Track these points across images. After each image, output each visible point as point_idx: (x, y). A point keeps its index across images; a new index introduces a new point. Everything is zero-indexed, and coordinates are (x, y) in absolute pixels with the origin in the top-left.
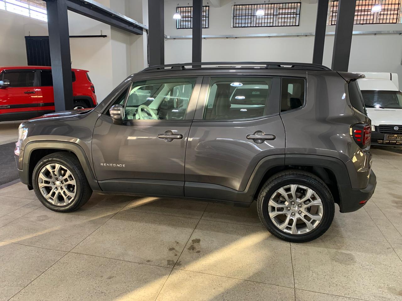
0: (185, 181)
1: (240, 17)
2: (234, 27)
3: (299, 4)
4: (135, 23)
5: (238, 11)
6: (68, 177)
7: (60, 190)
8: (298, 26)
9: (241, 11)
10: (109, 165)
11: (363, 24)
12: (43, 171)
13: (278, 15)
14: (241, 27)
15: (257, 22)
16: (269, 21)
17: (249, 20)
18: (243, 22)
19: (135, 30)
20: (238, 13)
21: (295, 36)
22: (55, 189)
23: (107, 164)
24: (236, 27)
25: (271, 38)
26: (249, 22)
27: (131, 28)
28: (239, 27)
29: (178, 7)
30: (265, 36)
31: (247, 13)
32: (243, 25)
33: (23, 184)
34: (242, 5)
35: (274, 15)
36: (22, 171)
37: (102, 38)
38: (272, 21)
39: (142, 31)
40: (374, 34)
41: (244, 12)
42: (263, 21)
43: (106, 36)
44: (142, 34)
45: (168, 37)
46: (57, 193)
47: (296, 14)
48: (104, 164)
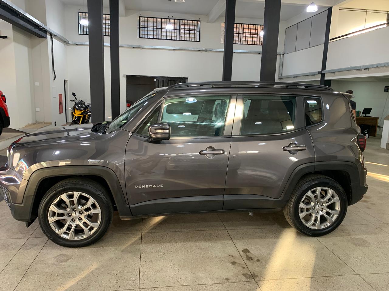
0: (224, 195)
1: (146, 29)
2: (140, 38)
3: (199, 22)
4: (42, 26)
5: (143, 23)
6: (91, 206)
7: (77, 222)
8: (199, 42)
9: (146, 23)
10: (145, 187)
11: (249, 45)
12: (55, 203)
13: (181, 30)
14: (147, 38)
15: (163, 34)
16: (173, 35)
17: (155, 32)
18: (149, 33)
19: (41, 33)
20: (143, 24)
21: (197, 50)
22: (71, 221)
23: (143, 186)
24: (142, 38)
25: (176, 51)
26: (155, 34)
27: (36, 30)
28: (145, 38)
29: (80, 12)
30: (171, 49)
31: (152, 25)
32: (149, 37)
33: (17, 221)
34: (147, 17)
35: (177, 30)
36: (23, 205)
37: (2, 39)
38: (176, 35)
39: (46, 34)
40: (258, 53)
41: (149, 24)
42: (170, 35)
43: (6, 37)
44: (47, 38)
45: (69, 43)
46: (74, 225)
47: (197, 31)
48: (138, 187)
